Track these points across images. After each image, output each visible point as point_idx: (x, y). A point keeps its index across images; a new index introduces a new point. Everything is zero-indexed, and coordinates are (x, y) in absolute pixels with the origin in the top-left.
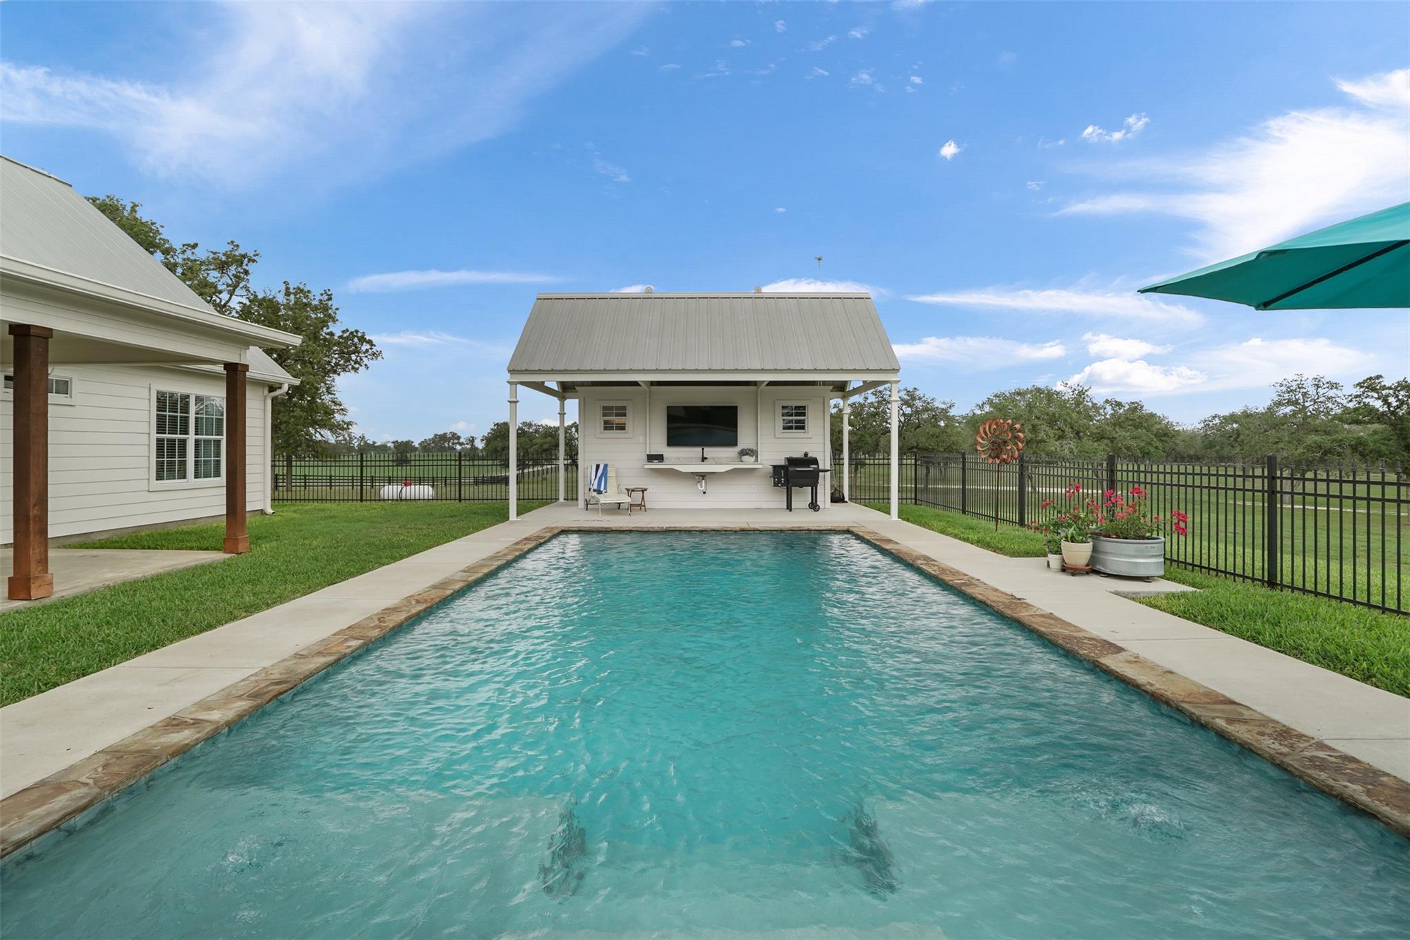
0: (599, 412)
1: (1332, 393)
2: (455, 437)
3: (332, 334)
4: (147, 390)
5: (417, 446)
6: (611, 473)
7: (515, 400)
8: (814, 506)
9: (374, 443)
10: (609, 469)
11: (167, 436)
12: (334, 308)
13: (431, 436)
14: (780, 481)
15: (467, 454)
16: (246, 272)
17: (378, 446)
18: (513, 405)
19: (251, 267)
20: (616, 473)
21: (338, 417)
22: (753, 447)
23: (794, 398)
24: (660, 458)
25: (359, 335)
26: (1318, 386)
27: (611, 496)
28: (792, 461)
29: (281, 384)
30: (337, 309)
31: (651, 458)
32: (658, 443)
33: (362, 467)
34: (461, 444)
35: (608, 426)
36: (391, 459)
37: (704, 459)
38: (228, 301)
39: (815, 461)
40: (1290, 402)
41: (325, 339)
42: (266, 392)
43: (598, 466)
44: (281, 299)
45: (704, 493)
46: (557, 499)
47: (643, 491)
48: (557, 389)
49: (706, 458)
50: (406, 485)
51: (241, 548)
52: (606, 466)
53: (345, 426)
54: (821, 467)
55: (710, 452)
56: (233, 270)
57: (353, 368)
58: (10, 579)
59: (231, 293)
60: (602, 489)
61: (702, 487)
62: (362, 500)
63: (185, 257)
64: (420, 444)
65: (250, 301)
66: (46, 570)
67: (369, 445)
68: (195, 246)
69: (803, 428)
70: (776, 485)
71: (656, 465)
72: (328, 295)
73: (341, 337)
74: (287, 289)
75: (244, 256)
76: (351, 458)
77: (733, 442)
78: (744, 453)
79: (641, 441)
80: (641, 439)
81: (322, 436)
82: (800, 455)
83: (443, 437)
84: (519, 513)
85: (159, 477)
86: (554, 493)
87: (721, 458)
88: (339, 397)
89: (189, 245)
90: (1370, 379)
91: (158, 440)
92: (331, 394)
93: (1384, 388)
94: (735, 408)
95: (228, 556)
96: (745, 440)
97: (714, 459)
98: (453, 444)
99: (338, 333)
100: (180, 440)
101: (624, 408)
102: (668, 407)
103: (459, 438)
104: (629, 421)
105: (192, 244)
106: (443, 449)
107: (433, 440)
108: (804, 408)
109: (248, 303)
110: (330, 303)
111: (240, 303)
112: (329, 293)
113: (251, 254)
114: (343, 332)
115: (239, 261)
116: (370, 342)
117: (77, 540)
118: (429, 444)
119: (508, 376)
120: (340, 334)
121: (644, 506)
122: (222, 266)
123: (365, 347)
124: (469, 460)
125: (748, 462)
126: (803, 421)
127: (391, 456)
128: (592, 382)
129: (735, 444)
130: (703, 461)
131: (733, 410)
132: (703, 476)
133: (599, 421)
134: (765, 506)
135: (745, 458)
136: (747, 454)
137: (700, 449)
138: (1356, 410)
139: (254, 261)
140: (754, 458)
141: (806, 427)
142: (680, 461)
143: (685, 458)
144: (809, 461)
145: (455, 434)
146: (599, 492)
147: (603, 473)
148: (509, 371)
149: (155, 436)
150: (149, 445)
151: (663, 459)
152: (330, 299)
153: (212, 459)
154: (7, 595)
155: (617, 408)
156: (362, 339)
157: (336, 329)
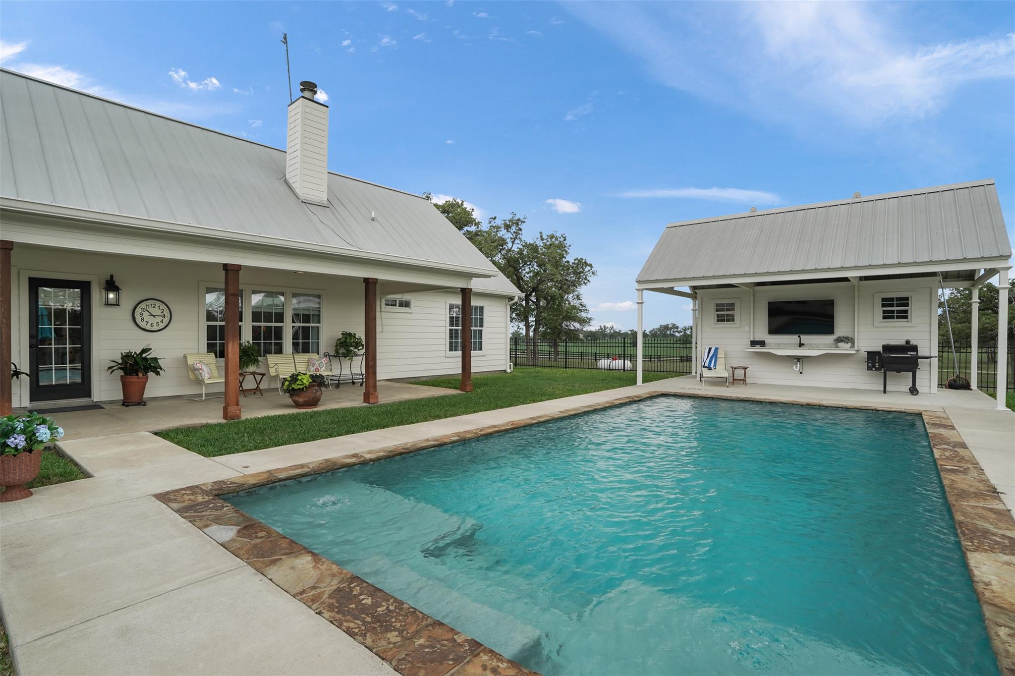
0: (713, 308)
2: (675, 327)
3: (568, 262)
4: (445, 304)
5: (648, 333)
6: (721, 354)
7: (641, 301)
8: (914, 391)
9: (620, 331)
10: (719, 351)
11: (454, 328)
12: (568, 245)
13: (658, 326)
14: (874, 366)
15: (682, 339)
16: (520, 229)
17: (622, 333)
18: (640, 305)
19: (522, 226)
20: (725, 355)
21: (583, 315)
22: (850, 335)
23: (895, 290)
24: (762, 343)
25: (583, 261)
27: (721, 371)
28: (887, 348)
29: (514, 297)
30: (570, 246)
31: (754, 343)
32: (762, 333)
33: (624, 347)
34: (679, 332)
35: (720, 319)
36: (629, 342)
37: (801, 345)
38: (511, 248)
39: (915, 348)
41: (564, 266)
42: (507, 301)
43: (710, 349)
44: (540, 243)
45: (801, 373)
46: (690, 373)
47: (745, 368)
48: (690, 292)
49: (803, 344)
50: (613, 360)
51: (468, 389)
52: (716, 349)
53: (588, 321)
54: (920, 354)
55: (805, 338)
56: (514, 229)
57: (584, 283)
58: (364, 393)
59: (513, 243)
60: (712, 366)
61: (797, 368)
62: (566, 368)
63: (491, 225)
64: (650, 332)
65: (523, 246)
66: (376, 390)
67: (616, 332)
68: (495, 218)
69: (906, 317)
70: (869, 368)
71: (758, 349)
72: (564, 237)
73: (573, 263)
74: (541, 236)
75: (519, 220)
76: (606, 341)
77: (829, 331)
78: (840, 340)
79: (746, 330)
80: (747, 329)
81: (574, 326)
82: (902, 342)
83: (666, 327)
84: (644, 382)
85: (451, 350)
86: (688, 368)
87: (817, 345)
88: (584, 301)
89: (492, 218)
91: (450, 330)
92: (580, 300)
94: (832, 302)
95: (462, 392)
96: (841, 329)
97: (811, 345)
98: (674, 332)
99: (572, 261)
100: (455, 330)
101: (733, 305)
102: (769, 302)
103: (677, 328)
104: (737, 313)
105: (493, 217)
106: (665, 336)
107: (659, 330)
108: (907, 299)
109: (522, 247)
110: (565, 242)
111: (518, 248)
112: (564, 236)
113: (522, 218)
114: (575, 260)
115: (517, 222)
116: (591, 266)
117: (413, 380)
118: (656, 332)
119: (636, 286)
120: (573, 262)
121: (745, 381)
122: (507, 227)
123: (588, 268)
124: (683, 344)
125: (844, 348)
126: (906, 311)
127: (629, 340)
128: (717, 285)
129: (831, 332)
130: (800, 346)
131: (830, 304)
132: (799, 359)
133: (713, 315)
134: (862, 387)
135: (840, 344)
136: (842, 341)
137: (796, 337)
139: (524, 222)
140: (850, 344)
141: (909, 317)
142: (779, 346)
143: (783, 345)
144: (909, 347)
145: (674, 325)
146: (709, 368)
147: (714, 355)
148: (637, 282)
149: (448, 328)
150: (446, 333)
151: (765, 345)
152: (565, 240)
153: (478, 340)
154: (363, 401)
155: (727, 305)
156: (586, 264)
157: (570, 258)
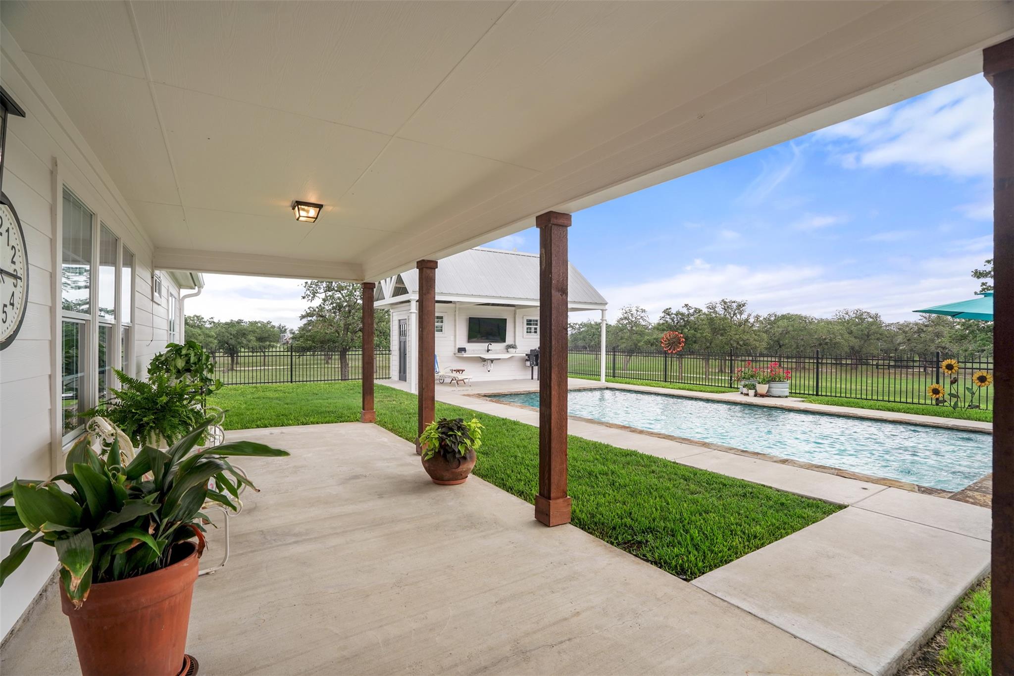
1: (642, 315)
14: (534, 363)
22: (514, 344)
26: (637, 311)
31: (459, 350)
32: (462, 341)
40: (626, 318)
45: (489, 371)
49: (490, 350)
55: (492, 346)
61: (487, 367)
71: (462, 354)
77: (503, 340)
78: (509, 347)
79: (453, 340)
80: (452, 338)
87: (497, 349)
90: (667, 309)
93: (672, 314)
94: (506, 319)
96: (509, 340)
97: (494, 350)
101: (442, 317)
102: (470, 318)
104: (446, 325)
108: (537, 321)
125: (512, 353)
126: (537, 329)
129: (504, 341)
130: (488, 352)
131: (504, 322)
132: (488, 361)
135: (510, 350)
136: (511, 348)
137: (487, 344)
138: (663, 324)
140: (514, 351)
141: (538, 332)
142: (474, 351)
143: (477, 349)
151: (465, 350)
155: (438, 317)
